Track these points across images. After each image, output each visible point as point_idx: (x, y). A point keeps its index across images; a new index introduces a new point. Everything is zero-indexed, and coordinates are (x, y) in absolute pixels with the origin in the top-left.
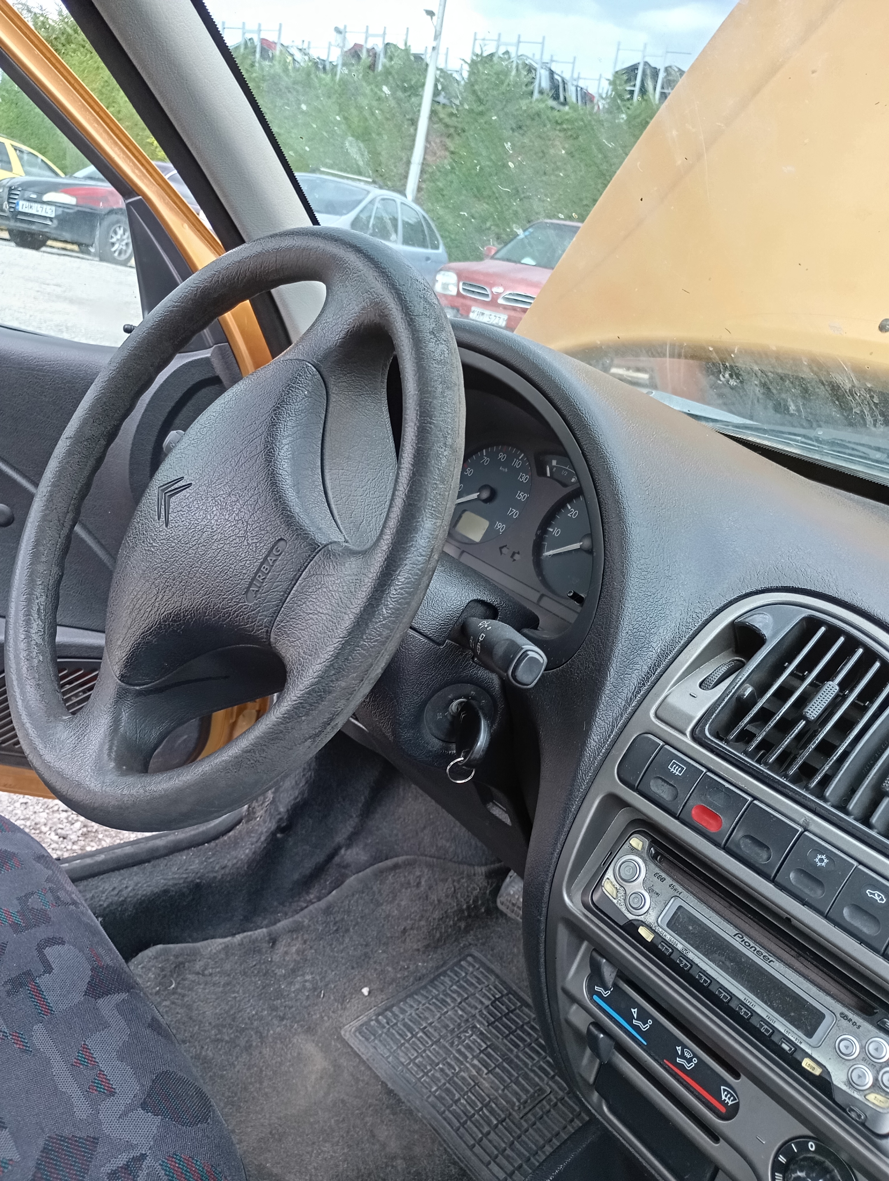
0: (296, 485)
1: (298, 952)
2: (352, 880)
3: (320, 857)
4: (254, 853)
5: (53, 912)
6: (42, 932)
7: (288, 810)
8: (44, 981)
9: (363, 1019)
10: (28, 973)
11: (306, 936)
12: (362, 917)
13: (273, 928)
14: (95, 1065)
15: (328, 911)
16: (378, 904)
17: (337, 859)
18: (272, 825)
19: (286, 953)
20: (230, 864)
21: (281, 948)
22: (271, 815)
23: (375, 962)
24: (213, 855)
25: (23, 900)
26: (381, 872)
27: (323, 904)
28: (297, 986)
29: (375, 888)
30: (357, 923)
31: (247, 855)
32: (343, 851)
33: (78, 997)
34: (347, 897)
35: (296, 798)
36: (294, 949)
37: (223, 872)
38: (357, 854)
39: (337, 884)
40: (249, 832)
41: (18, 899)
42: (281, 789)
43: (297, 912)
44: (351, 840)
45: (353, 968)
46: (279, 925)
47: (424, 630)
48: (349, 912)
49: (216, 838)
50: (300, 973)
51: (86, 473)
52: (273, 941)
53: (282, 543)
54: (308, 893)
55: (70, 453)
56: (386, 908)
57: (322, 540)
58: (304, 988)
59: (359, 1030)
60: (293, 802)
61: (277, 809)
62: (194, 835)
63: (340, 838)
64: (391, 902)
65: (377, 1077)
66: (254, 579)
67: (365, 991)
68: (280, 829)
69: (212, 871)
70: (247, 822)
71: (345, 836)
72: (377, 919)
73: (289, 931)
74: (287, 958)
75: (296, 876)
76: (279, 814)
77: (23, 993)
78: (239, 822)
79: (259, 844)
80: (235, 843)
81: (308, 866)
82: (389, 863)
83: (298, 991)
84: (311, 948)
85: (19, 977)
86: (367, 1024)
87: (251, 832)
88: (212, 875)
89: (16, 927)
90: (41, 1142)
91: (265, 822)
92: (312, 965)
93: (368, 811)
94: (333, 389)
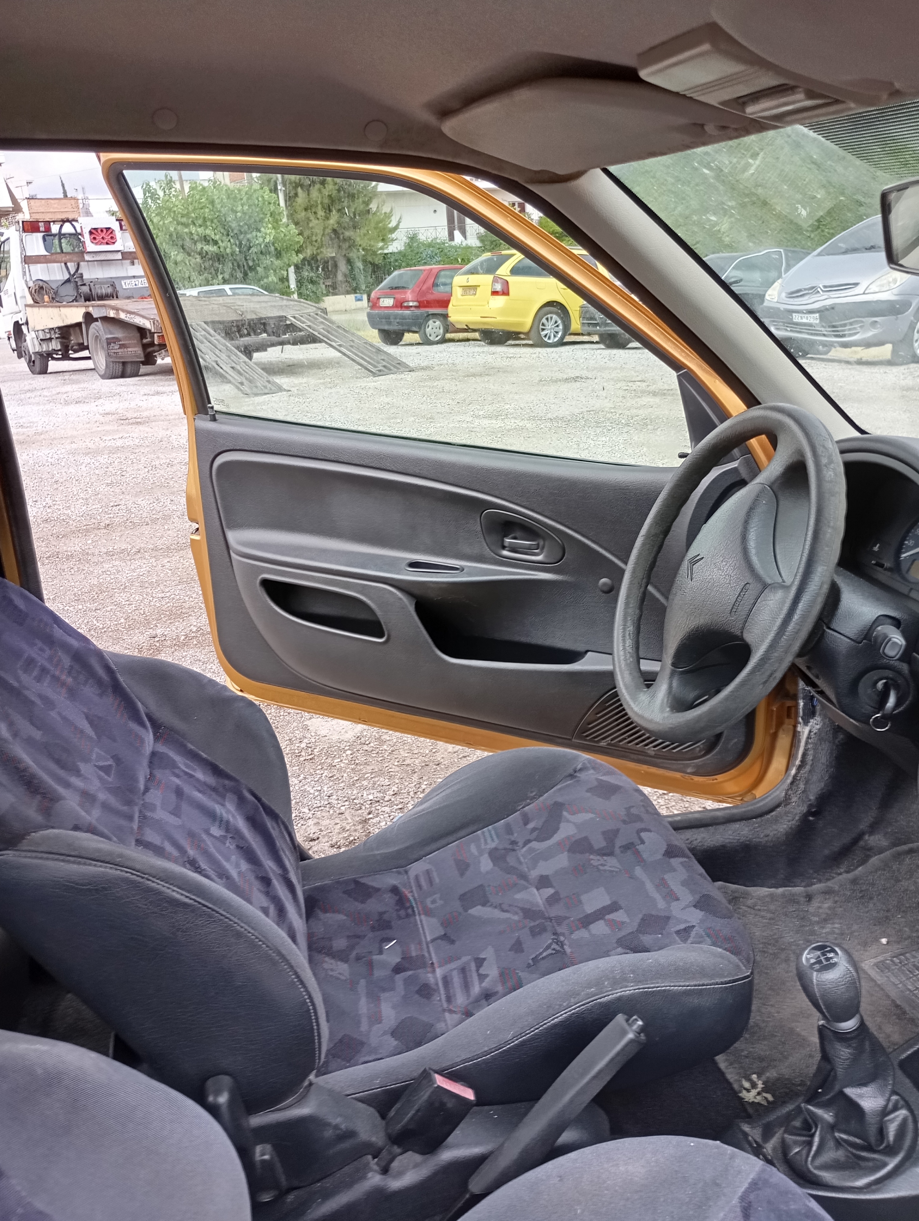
1: (829, 908)
2: (874, 860)
3: (846, 839)
4: (791, 828)
5: (645, 816)
6: (639, 825)
7: (816, 798)
8: (640, 847)
9: (880, 958)
10: (632, 844)
11: (836, 898)
12: (884, 890)
13: (809, 889)
14: (668, 887)
15: (854, 881)
16: (898, 881)
17: (862, 843)
18: (804, 809)
19: (820, 907)
20: (771, 834)
21: (815, 903)
22: (803, 801)
23: (894, 924)
24: (759, 826)
25: (628, 809)
26: (899, 854)
27: (850, 876)
28: (828, 930)
29: (894, 867)
30: (880, 894)
31: (785, 829)
32: (867, 837)
33: (659, 856)
34: (871, 872)
35: (822, 789)
36: (826, 905)
37: (766, 839)
38: (879, 840)
39: (863, 862)
40: (786, 813)
41: (626, 808)
42: (810, 782)
43: (828, 880)
44: (873, 828)
45: (875, 925)
46: (814, 887)
47: (847, 634)
48: (873, 885)
49: (761, 815)
50: (831, 922)
51: (653, 555)
52: (809, 898)
53: (748, 585)
54: (839, 868)
55: (644, 544)
56: (905, 883)
57: (769, 581)
58: (834, 933)
59: (876, 965)
60: (819, 793)
61: (807, 797)
62: (745, 812)
63: (863, 826)
64: (908, 879)
65: (888, 996)
66: (734, 605)
67: (884, 941)
68: (809, 813)
69: (759, 838)
70: (786, 805)
71: (867, 824)
72: (897, 892)
73: (823, 893)
74: (821, 911)
75: (827, 852)
76: (810, 800)
77: (629, 853)
78: (778, 806)
79: (794, 822)
80: (776, 820)
81: (837, 845)
82: (905, 847)
83: (827, 933)
84: (841, 907)
85: (627, 845)
86: (883, 962)
87: (789, 812)
88: (758, 840)
89: (624, 822)
90: (640, 916)
91: (798, 806)
92: (841, 918)
93: (886, 804)
94: (780, 500)
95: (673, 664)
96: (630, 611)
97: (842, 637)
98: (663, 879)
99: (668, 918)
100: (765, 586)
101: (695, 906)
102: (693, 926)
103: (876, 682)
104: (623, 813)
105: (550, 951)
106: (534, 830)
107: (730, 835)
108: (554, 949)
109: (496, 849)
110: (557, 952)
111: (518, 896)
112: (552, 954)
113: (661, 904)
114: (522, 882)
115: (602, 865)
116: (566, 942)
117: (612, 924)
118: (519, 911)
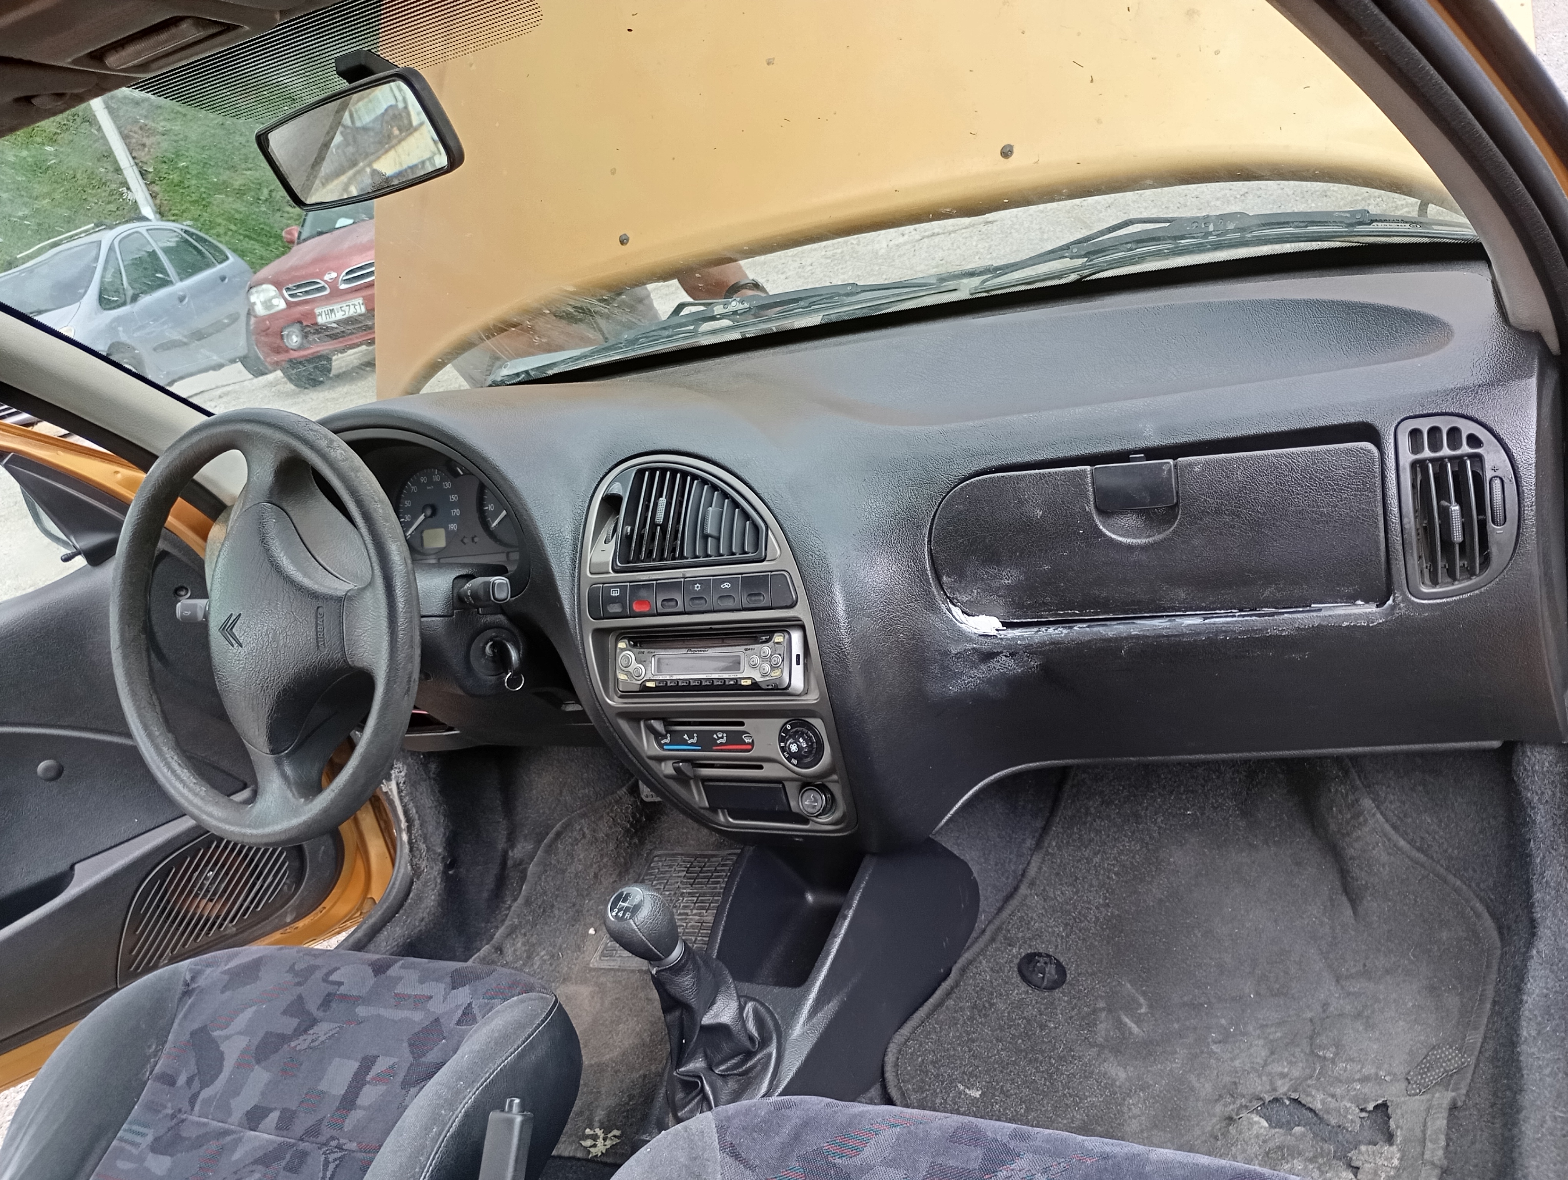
0: (305, 574)
1: (524, 944)
2: (532, 869)
3: (494, 869)
4: (439, 895)
6: (319, 974)
7: (445, 848)
8: (343, 990)
9: (601, 948)
10: (329, 994)
11: (523, 931)
12: (558, 890)
13: (492, 942)
14: (409, 996)
15: (528, 902)
16: (563, 872)
17: (510, 863)
18: (439, 867)
19: (515, 950)
20: (425, 915)
21: (509, 951)
22: (434, 860)
23: (588, 911)
24: (407, 917)
25: (291, 969)
26: (550, 846)
27: (520, 900)
28: (538, 963)
29: (553, 862)
30: (557, 896)
31: (434, 900)
32: (510, 853)
33: (371, 980)
34: (536, 883)
35: (445, 834)
36: (519, 944)
37: (423, 923)
38: (523, 848)
39: (523, 879)
40: (425, 885)
41: (287, 972)
42: (428, 836)
43: (503, 921)
44: (511, 840)
45: (573, 926)
46: (497, 935)
47: (436, 613)
48: (545, 893)
49: (401, 906)
50: (535, 954)
51: (146, 663)
52: (499, 950)
53: (320, 609)
54: (504, 902)
55: (125, 657)
56: (572, 869)
57: (340, 593)
58: (545, 961)
59: (603, 955)
60: (444, 840)
61: (435, 853)
62: (383, 914)
63: (501, 845)
64: (572, 863)
65: (633, 971)
66: (317, 638)
67: (592, 931)
68: (448, 867)
69: (415, 928)
70: (418, 879)
71: (504, 840)
72: (570, 882)
73: (507, 936)
74: (518, 953)
75: (485, 895)
76: (440, 855)
77: (334, 1005)
78: (412, 883)
79: (438, 887)
80: (420, 898)
81: (490, 881)
82: (551, 835)
83: (541, 966)
84: (532, 935)
85: (324, 1000)
86: (605, 948)
87: (426, 882)
88: (416, 931)
89: (299, 984)
90: (406, 1045)
91: (432, 868)
92: (540, 944)
93: (509, 809)
94: (288, 509)
95: (273, 752)
96: (160, 740)
97: (434, 619)
98: (396, 995)
99: (437, 1020)
100: (340, 600)
101: (454, 988)
102: (470, 1004)
103: (484, 648)
104: (289, 977)
105: (332, 1167)
106: (190, 1081)
107: (386, 947)
108: (335, 1160)
109: (156, 1140)
110: (341, 1159)
111: (236, 1156)
112: (337, 1166)
113: (417, 1016)
114: (228, 1139)
115: (313, 1041)
116: (342, 1141)
117: (380, 1079)
118: (254, 1167)
